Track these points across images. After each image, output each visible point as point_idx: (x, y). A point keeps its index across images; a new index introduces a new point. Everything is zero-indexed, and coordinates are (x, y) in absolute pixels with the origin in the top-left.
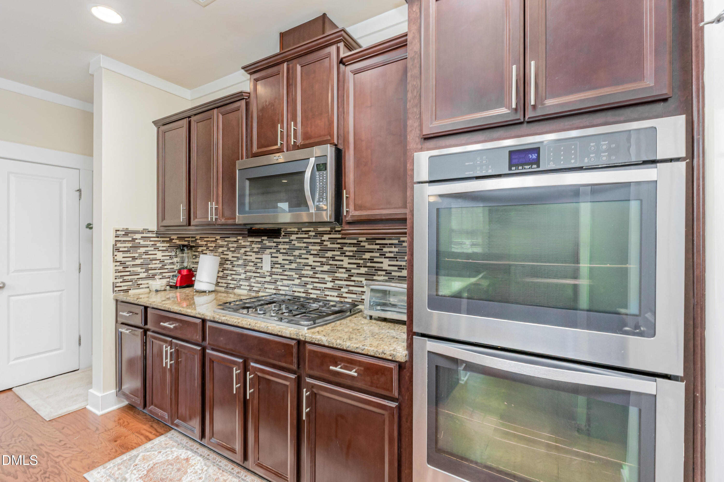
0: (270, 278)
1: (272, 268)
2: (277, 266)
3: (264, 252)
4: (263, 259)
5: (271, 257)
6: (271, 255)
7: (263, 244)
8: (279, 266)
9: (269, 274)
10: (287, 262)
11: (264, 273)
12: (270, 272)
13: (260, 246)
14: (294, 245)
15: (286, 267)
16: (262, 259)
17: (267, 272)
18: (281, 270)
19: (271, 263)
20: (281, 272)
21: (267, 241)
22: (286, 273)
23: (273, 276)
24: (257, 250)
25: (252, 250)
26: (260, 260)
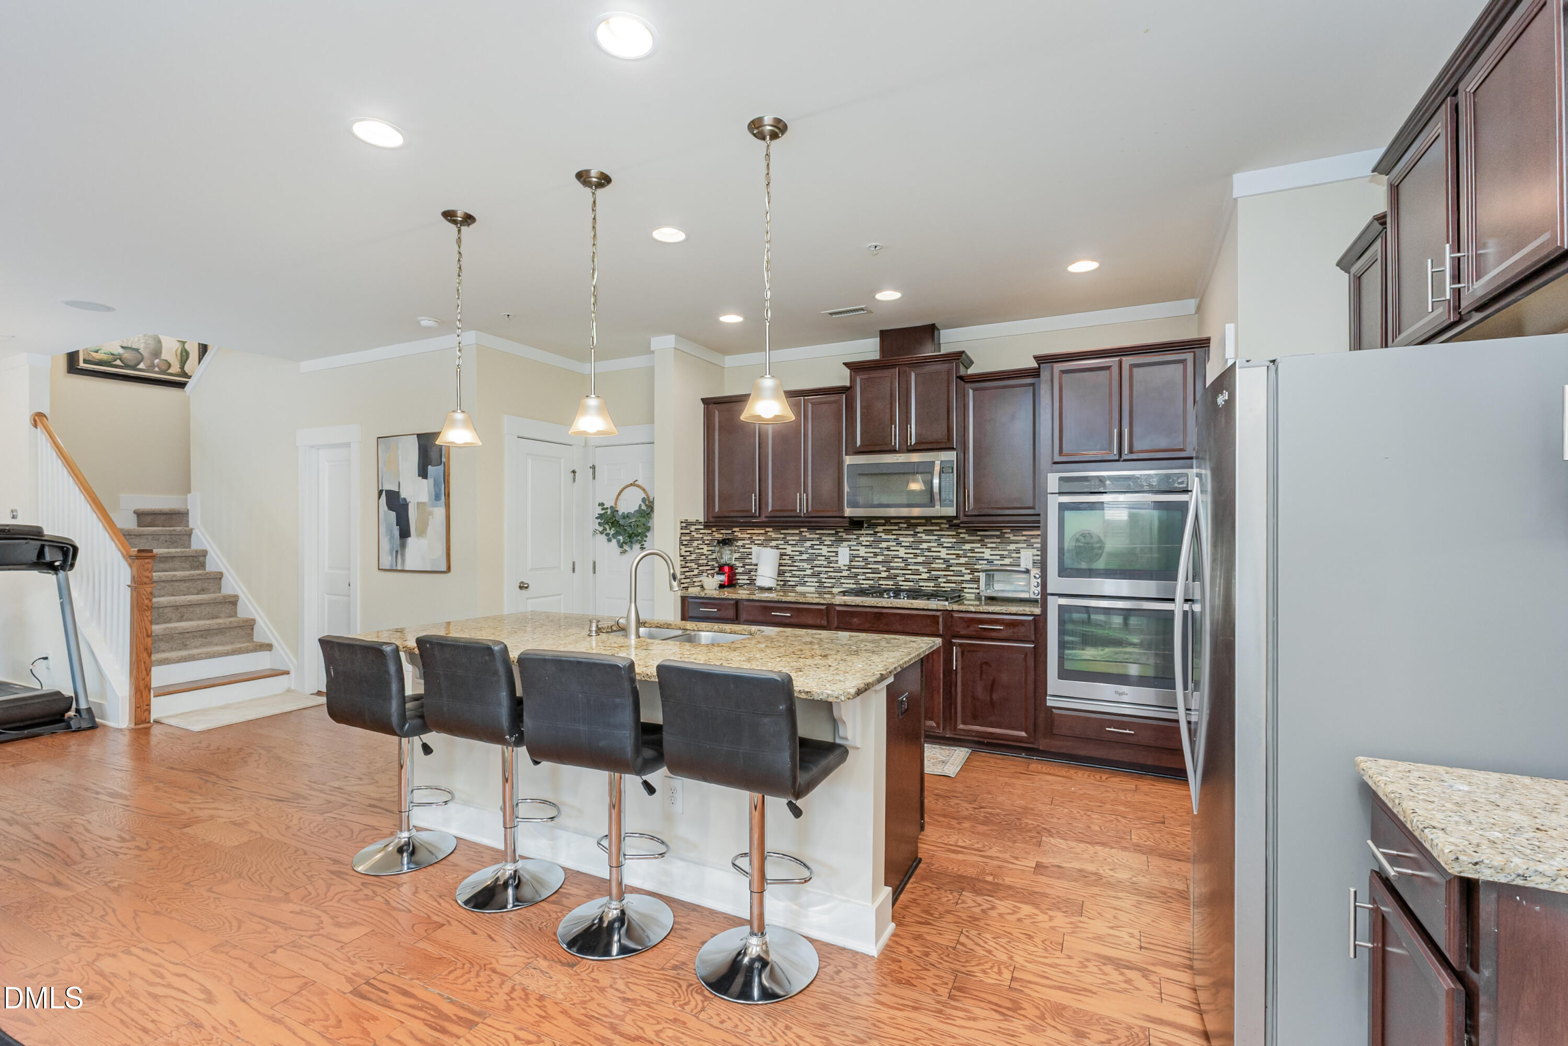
1: (851, 561)
2: (857, 559)
3: (840, 545)
4: (839, 553)
6: (850, 548)
7: (839, 536)
8: (860, 559)
10: (871, 555)
11: (840, 567)
12: (848, 565)
13: (833, 539)
15: (870, 559)
17: (844, 565)
19: (850, 557)
20: (863, 566)
21: (845, 534)
22: (870, 566)
23: (853, 570)
24: (830, 543)
25: (821, 543)
26: (834, 554)
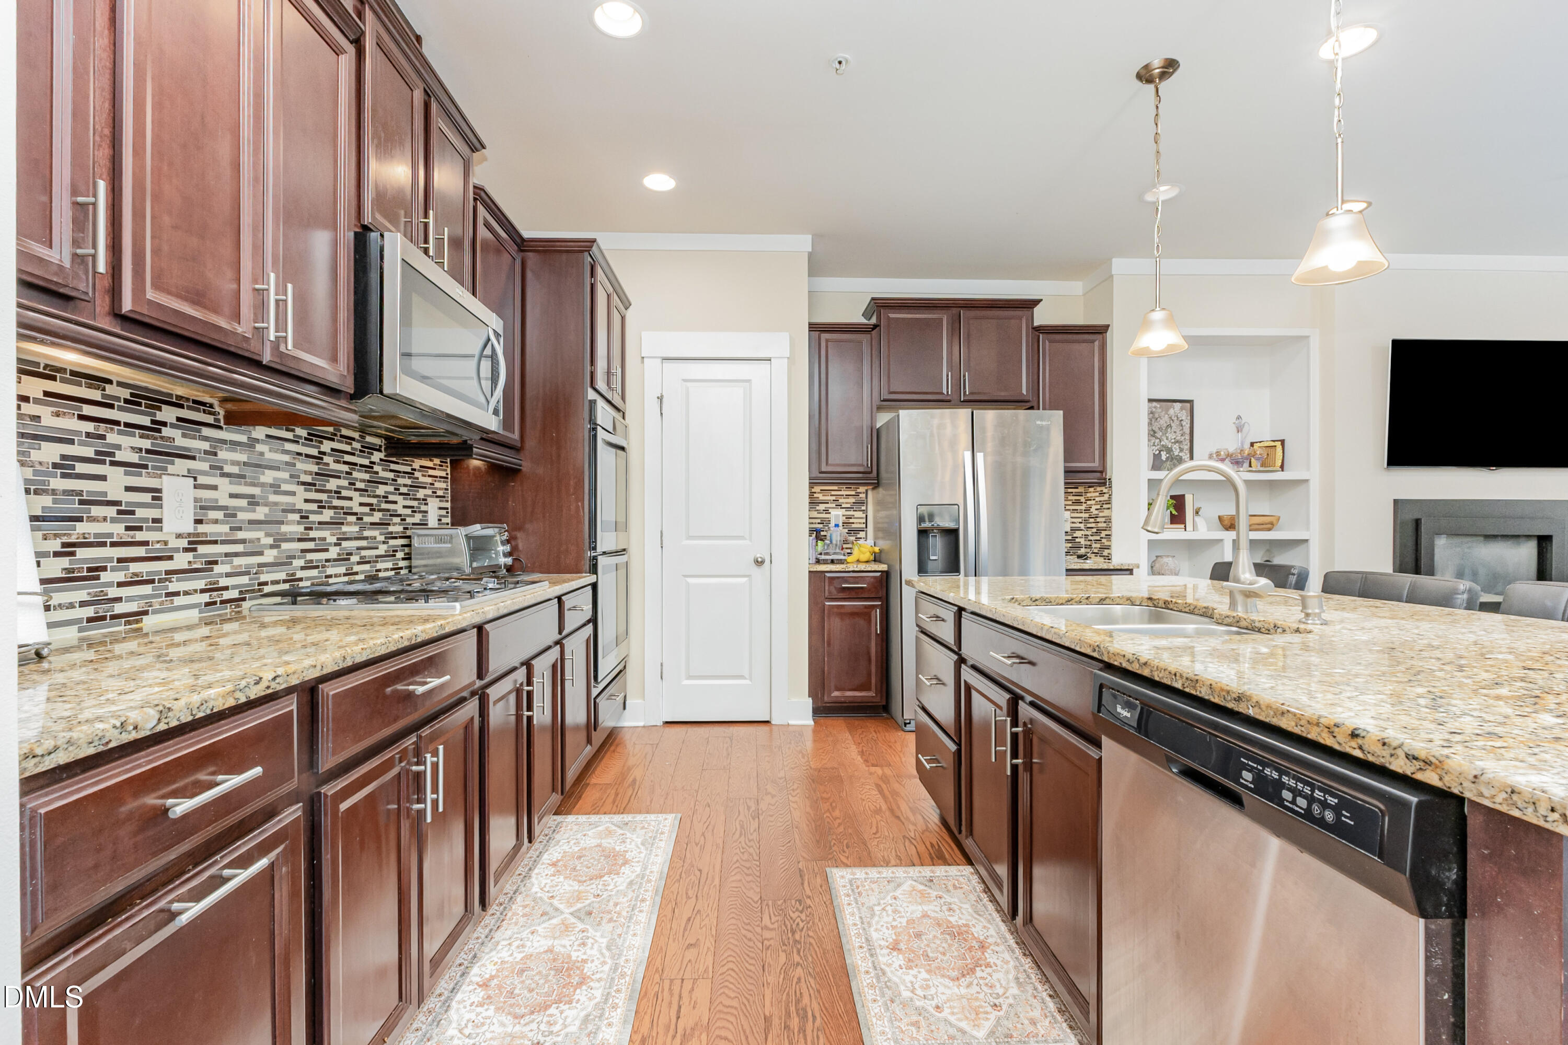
0: (190, 556)
1: (198, 522)
2: (213, 515)
3: (165, 469)
4: (165, 495)
5: (195, 487)
6: (195, 479)
7: (162, 438)
8: (219, 515)
9: (184, 543)
10: (243, 503)
11: (166, 543)
12: (189, 535)
13: (146, 444)
14: (262, 454)
15: (241, 516)
16: (159, 491)
17: (179, 536)
18: (225, 528)
19: (195, 507)
20: (226, 534)
21: (179, 432)
22: (240, 535)
23: (202, 549)
24: (134, 458)
25: (104, 456)
26: (147, 498)
